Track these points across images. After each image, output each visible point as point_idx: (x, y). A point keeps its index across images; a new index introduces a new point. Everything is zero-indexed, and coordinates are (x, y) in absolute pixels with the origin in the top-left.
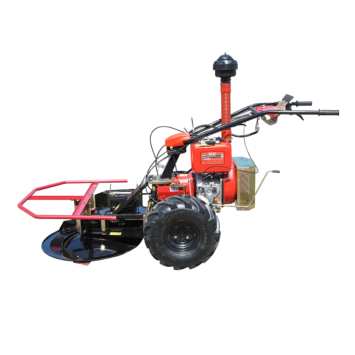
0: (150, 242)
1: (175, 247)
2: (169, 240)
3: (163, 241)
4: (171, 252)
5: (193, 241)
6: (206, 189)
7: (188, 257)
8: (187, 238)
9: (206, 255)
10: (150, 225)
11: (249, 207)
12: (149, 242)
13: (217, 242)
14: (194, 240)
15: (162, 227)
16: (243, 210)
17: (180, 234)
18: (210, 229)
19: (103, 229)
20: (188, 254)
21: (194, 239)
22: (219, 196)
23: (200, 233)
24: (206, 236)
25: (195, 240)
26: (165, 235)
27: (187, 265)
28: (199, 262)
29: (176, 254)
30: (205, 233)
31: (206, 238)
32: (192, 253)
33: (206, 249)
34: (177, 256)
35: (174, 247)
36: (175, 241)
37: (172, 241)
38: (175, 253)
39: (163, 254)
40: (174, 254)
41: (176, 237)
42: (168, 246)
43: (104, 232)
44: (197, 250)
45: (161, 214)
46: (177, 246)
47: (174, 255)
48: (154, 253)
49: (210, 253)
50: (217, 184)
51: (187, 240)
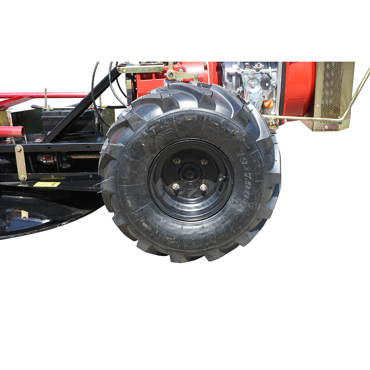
0: (114, 196)
1: (175, 208)
2: (161, 192)
3: (144, 192)
4: (165, 221)
5: (217, 195)
6: (246, 77)
7: (206, 233)
8: (203, 187)
9: (247, 227)
10: (111, 152)
11: (343, 120)
12: (111, 196)
13: (273, 195)
14: (219, 192)
15: (142, 158)
16: (326, 130)
17: (185, 178)
18: (261, 162)
19: (22, 176)
20: (204, 225)
21: (220, 190)
22: (274, 99)
23: (235, 172)
24: (250, 180)
25: (221, 193)
26: (149, 178)
27: (203, 251)
28: (232, 244)
29: (176, 225)
30: (247, 172)
31: (248, 185)
32: (214, 222)
33: (250, 214)
34: (179, 228)
35: (172, 209)
36: (175, 195)
37: (166, 195)
38: (173, 222)
39: (144, 224)
40: (172, 224)
41: (176, 186)
42: (155, 206)
43: (24, 182)
44: (226, 215)
45: (137, 122)
46: (178, 206)
47: (172, 226)
48: (122, 222)
49: (257, 223)
50: (270, 68)
51: (203, 193)
